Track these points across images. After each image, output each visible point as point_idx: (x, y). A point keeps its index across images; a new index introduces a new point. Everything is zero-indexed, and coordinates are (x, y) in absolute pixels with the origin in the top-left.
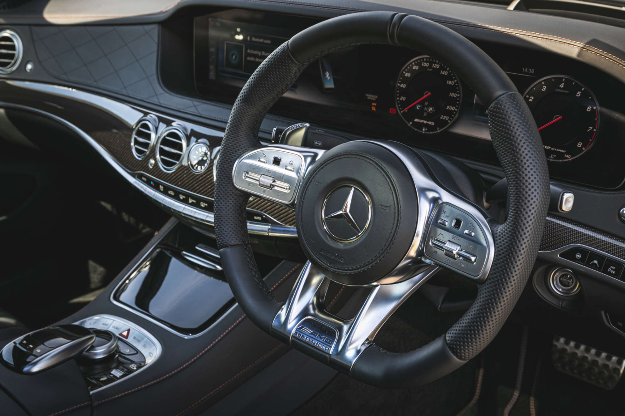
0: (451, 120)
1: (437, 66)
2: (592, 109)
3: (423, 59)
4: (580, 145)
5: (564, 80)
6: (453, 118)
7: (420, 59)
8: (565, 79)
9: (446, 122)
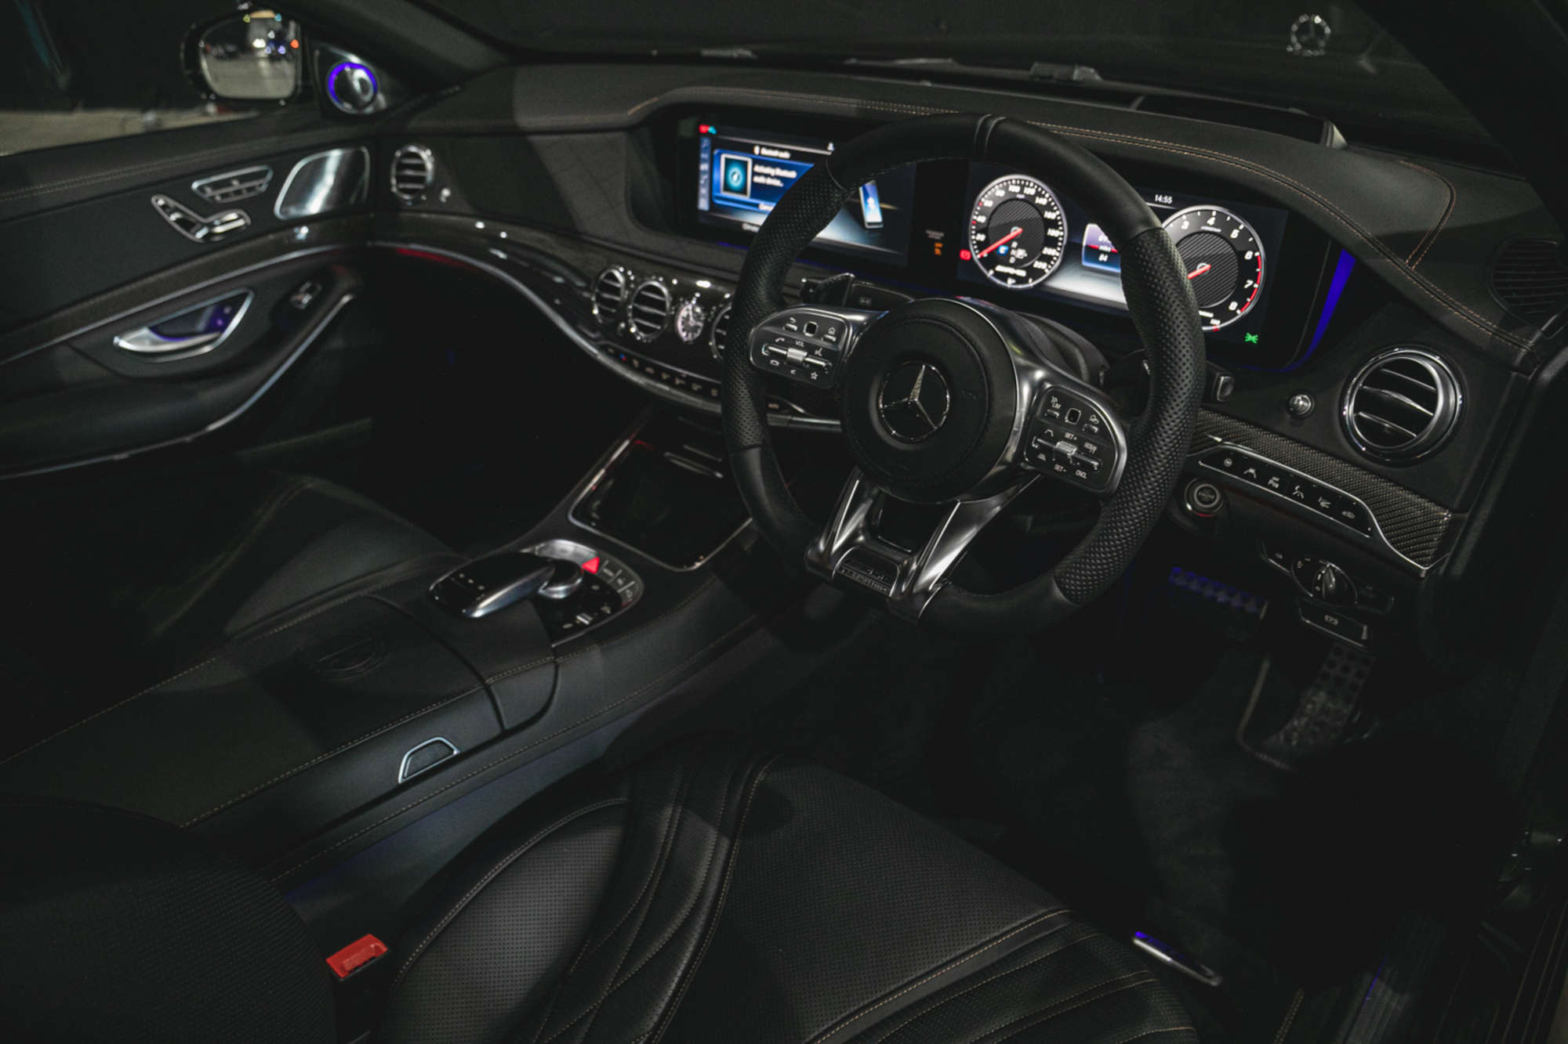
0: (1049, 269)
1: (1030, 191)
2: (1253, 256)
3: (1011, 180)
4: (1233, 306)
5: (1214, 213)
6: (1052, 265)
7: (1007, 181)
8: (1217, 212)
9: (1041, 272)
